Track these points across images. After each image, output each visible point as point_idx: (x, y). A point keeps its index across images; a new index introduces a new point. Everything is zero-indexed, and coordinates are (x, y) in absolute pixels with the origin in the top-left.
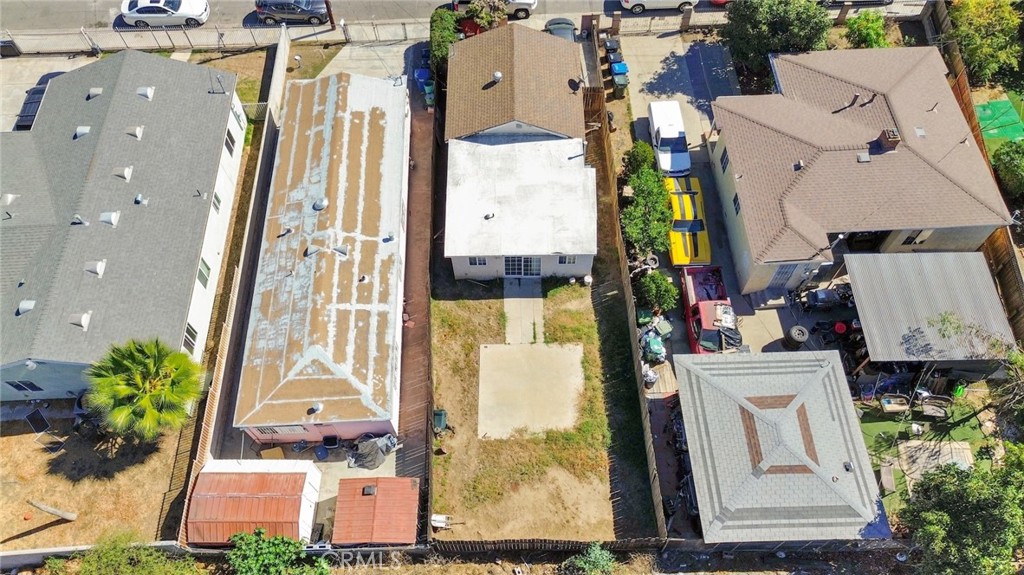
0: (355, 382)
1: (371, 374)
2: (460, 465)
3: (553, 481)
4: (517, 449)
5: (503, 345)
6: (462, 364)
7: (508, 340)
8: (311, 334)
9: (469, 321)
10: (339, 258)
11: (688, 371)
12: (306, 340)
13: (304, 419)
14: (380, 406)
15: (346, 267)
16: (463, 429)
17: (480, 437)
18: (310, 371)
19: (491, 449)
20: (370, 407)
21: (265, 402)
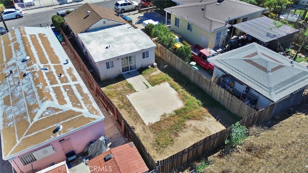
0: (77, 110)
1: (83, 105)
2: (145, 139)
3: (191, 126)
4: (167, 122)
5: (136, 92)
6: (122, 105)
7: (137, 90)
8: (41, 99)
9: (116, 91)
10: (44, 72)
11: (217, 60)
12: (39, 102)
13: (52, 137)
14: (95, 114)
15: (50, 74)
16: (138, 125)
17: (147, 125)
18: (47, 113)
19: (155, 127)
20: (90, 117)
21: (23, 138)
